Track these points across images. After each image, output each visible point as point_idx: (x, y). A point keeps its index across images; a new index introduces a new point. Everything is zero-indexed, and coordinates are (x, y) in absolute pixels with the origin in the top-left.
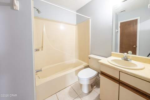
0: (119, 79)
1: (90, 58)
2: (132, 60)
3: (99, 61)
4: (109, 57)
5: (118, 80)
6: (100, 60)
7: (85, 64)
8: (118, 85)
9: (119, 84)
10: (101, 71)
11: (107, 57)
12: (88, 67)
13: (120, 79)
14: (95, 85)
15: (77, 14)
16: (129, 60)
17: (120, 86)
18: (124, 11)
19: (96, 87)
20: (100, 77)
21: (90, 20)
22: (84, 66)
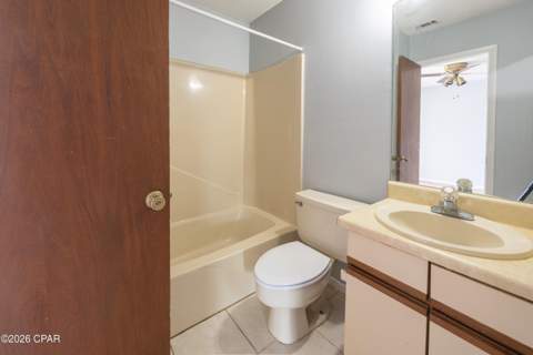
0: (428, 296)
1: (301, 204)
2: (476, 218)
3: (341, 217)
4: (378, 200)
5: (424, 299)
6: (346, 212)
7: (282, 225)
8: (424, 318)
9: (428, 315)
10: (349, 258)
11: (370, 203)
12: (292, 236)
13: (433, 296)
14: (321, 313)
15: (251, 34)
16: (462, 214)
17: (431, 323)
18: (433, 22)
19: (327, 319)
20: (345, 283)
21: (303, 56)
22: (277, 236)
